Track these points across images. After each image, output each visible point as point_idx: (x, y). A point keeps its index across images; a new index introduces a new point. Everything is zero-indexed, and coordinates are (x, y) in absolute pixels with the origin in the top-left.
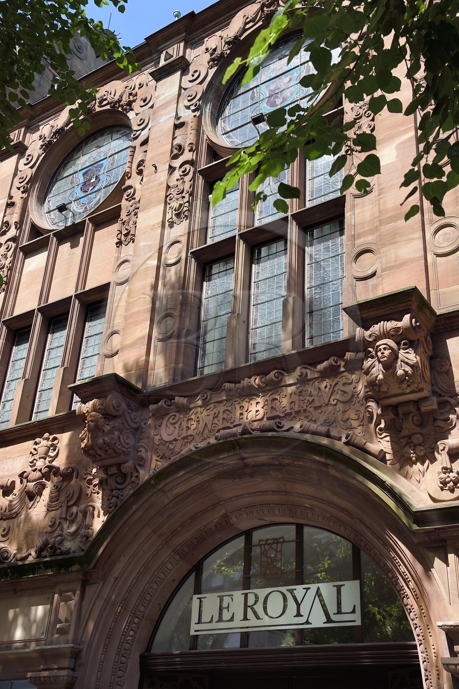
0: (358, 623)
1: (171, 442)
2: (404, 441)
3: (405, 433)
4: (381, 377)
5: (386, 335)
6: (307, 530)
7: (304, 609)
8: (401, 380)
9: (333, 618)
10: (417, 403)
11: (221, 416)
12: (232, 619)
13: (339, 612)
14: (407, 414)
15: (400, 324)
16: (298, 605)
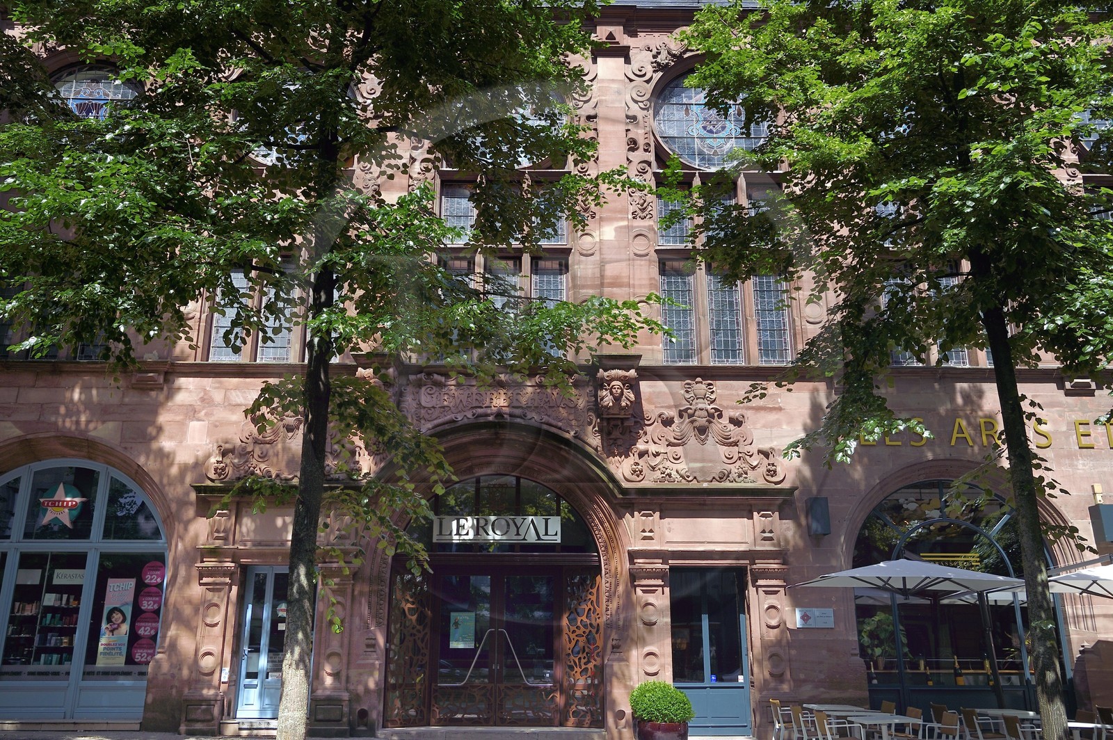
0: (559, 541)
1: (429, 409)
2: (612, 441)
3: (612, 437)
4: (611, 404)
5: (619, 379)
6: (522, 480)
7: (522, 531)
8: (623, 408)
9: (542, 537)
10: (623, 420)
11: (475, 397)
12: (467, 534)
13: (546, 534)
14: (616, 426)
15: (627, 374)
16: (518, 529)
